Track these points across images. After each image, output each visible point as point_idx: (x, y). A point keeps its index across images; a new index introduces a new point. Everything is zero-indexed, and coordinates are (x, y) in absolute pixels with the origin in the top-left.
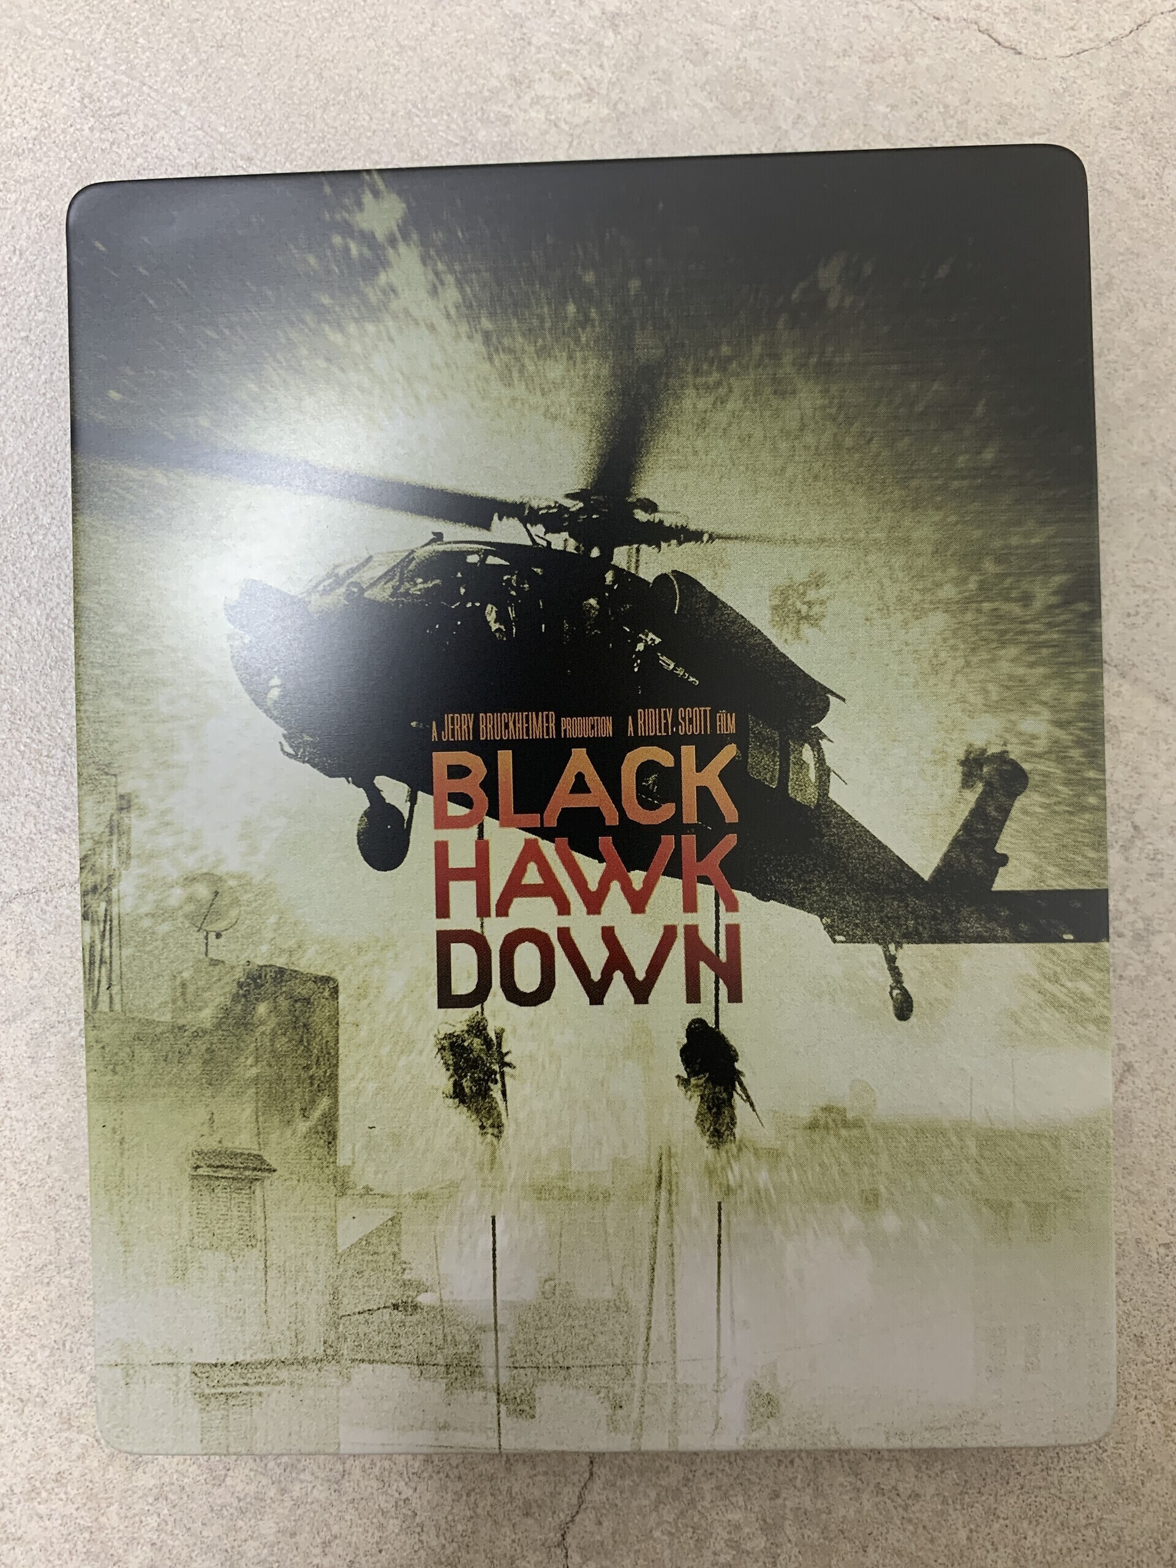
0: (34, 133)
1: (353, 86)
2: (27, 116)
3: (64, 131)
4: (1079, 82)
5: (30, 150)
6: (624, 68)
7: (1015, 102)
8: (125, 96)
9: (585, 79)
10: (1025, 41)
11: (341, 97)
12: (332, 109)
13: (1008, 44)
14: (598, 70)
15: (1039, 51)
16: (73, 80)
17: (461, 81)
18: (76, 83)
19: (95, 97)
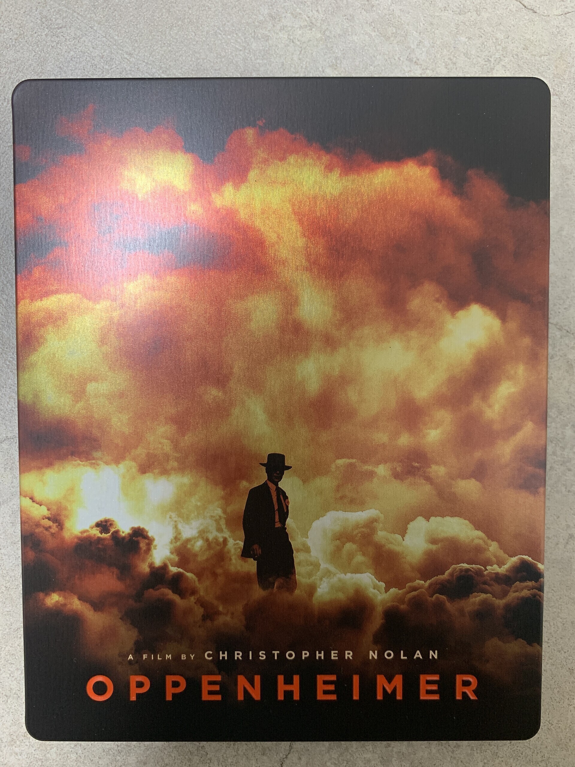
0: (15, 36)
1: (186, 17)
2: (12, 27)
3: (31, 35)
4: (566, 29)
5: (13, 45)
6: (330, 13)
7: (532, 38)
8: (64, 18)
9: (309, 17)
10: (538, 6)
11: (180, 23)
12: (175, 28)
13: (530, 7)
14: (316, 13)
15: (546, 12)
16: (37, 8)
17: (243, 16)
18: (38, 10)
19: (48, 18)
